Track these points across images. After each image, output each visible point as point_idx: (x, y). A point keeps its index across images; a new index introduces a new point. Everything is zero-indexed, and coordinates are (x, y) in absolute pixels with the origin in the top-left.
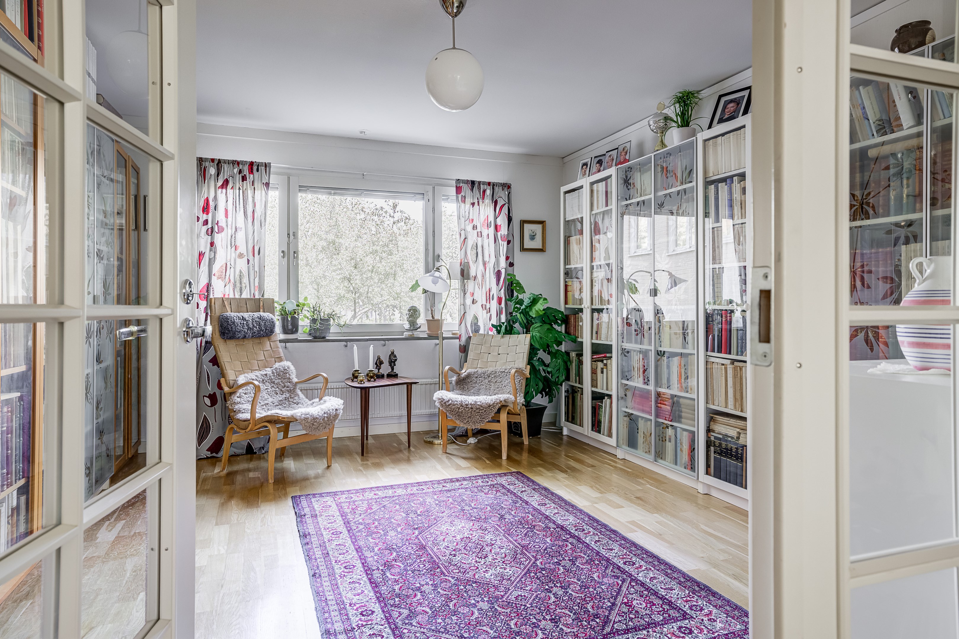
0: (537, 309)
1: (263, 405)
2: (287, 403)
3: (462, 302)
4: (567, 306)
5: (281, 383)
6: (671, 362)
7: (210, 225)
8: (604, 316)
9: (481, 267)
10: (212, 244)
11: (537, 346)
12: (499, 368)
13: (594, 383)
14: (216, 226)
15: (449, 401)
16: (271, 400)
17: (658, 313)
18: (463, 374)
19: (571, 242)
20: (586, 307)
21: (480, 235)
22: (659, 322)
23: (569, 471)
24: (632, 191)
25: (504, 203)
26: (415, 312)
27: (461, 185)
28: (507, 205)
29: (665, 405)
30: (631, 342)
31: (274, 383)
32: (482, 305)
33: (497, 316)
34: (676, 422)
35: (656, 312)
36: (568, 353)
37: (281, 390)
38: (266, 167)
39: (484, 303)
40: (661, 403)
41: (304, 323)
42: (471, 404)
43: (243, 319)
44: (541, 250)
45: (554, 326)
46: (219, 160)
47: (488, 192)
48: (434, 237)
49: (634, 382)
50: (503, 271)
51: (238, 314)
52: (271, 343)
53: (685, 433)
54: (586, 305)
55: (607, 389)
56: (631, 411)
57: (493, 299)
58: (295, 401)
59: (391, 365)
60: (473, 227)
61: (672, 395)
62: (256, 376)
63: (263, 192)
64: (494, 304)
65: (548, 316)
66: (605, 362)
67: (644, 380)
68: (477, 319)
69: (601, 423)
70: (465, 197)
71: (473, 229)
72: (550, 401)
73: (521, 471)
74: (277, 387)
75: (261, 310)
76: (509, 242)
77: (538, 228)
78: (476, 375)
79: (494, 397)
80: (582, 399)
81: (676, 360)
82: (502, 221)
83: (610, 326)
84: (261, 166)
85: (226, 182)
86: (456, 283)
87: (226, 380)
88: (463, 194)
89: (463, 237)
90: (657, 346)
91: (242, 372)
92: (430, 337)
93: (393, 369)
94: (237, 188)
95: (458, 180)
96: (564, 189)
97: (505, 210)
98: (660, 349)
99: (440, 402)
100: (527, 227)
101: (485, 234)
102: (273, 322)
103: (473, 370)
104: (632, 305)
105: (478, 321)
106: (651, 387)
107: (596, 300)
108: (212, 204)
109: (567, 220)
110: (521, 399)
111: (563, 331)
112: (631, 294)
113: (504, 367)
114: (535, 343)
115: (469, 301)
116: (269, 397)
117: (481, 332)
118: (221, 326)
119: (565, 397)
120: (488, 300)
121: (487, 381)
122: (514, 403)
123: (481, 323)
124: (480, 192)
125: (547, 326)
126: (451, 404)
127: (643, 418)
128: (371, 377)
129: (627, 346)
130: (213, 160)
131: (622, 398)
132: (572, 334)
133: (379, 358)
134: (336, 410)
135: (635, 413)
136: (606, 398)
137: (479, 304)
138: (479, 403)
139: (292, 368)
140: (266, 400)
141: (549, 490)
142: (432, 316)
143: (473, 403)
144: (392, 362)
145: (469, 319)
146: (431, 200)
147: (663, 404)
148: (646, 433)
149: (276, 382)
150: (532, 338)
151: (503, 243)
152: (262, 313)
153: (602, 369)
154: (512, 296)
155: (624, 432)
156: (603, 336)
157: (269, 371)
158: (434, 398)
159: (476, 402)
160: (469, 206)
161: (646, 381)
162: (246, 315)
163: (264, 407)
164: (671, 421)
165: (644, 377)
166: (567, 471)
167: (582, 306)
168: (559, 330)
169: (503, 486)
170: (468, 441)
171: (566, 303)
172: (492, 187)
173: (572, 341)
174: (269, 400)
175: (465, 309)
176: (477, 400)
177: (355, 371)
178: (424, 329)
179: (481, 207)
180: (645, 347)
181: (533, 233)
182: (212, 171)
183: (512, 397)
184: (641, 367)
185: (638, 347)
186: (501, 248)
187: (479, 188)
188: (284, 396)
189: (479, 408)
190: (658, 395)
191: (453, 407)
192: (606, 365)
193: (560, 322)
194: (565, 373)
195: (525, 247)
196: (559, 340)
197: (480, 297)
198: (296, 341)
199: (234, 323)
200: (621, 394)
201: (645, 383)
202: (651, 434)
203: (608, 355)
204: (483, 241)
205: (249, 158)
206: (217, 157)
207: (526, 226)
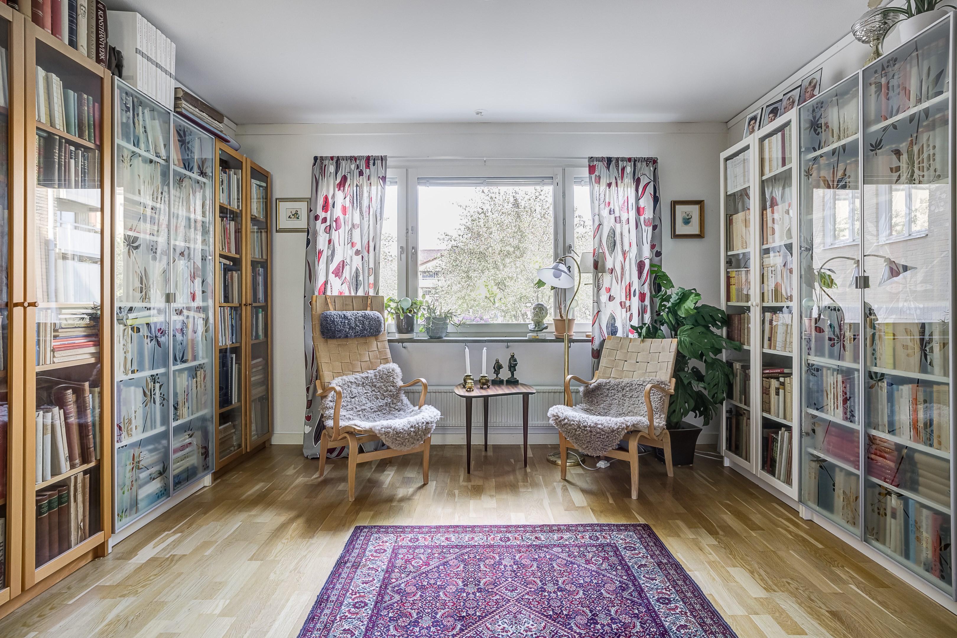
0: (686, 307)
1: (359, 411)
2: (387, 409)
3: (595, 299)
4: (729, 303)
5: (383, 387)
6: (896, 393)
7: (328, 223)
8: (782, 319)
9: (620, 257)
10: (330, 241)
11: (686, 353)
12: (636, 379)
13: (766, 407)
14: (334, 223)
15: (565, 419)
16: (369, 405)
17: (870, 314)
18: (593, 385)
19: (734, 221)
20: (754, 304)
21: (618, 220)
22: (873, 327)
23: (721, 533)
24: (823, 136)
25: (648, 181)
26: (540, 310)
27: (595, 163)
28: (652, 183)
29: (885, 458)
30: (822, 355)
31: (375, 386)
32: (621, 303)
33: (639, 316)
34: (905, 488)
35: (868, 312)
36: (730, 364)
37: (383, 395)
38: (382, 160)
39: (623, 299)
40: (876, 454)
41: (420, 321)
42: (590, 426)
43: (345, 317)
44: (700, 236)
45: (712, 328)
46: (338, 157)
47: (629, 170)
48: (564, 225)
49: (827, 414)
50: (647, 263)
51: (340, 312)
52: (378, 343)
53: (925, 512)
54: (754, 302)
55: (785, 418)
56: (822, 456)
57: (634, 296)
58: (397, 407)
59: (510, 370)
60: (610, 211)
61: (896, 444)
62: (356, 378)
63: (379, 187)
64: (635, 302)
65: (702, 316)
66: (782, 379)
67: (845, 413)
68: (614, 319)
69: (775, 462)
70: (599, 177)
71: (610, 214)
72: (706, 423)
73: (651, 523)
74: (379, 391)
75: (369, 308)
76: (655, 228)
77: (695, 210)
78: (608, 387)
79: (620, 420)
80: (748, 425)
81: (906, 390)
82: (646, 202)
83: (789, 331)
84: (377, 160)
85: (344, 178)
86: (588, 277)
87: (321, 383)
88: (597, 173)
89: (597, 223)
90: (868, 364)
91: (339, 374)
92: (559, 340)
93: (513, 374)
94: (355, 185)
95: (591, 159)
96: (724, 155)
97: (650, 189)
98: (875, 369)
99: (555, 420)
100: (679, 209)
101: (624, 218)
102: (379, 321)
103: (604, 380)
104: (827, 302)
105: (615, 321)
106: (859, 426)
107: (769, 296)
108: (330, 201)
109: (728, 193)
110: (660, 421)
111: (724, 335)
112: (824, 288)
113: (642, 379)
114: (683, 350)
115: (604, 298)
116: (368, 402)
117: (620, 334)
118: (321, 325)
119: (727, 418)
120: (628, 297)
121: (620, 394)
122: (651, 427)
123: (619, 324)
124: (618, 170)
125: (700, 329)
126: (566, 424)
127: (842, 469)
128: (484, 384)
129: (815, 360)
130: (332, 158)
131: (808, 434)
132: (736, 339)
133: (497, 362)
134: (427, 423)
135: (830, 459)
136: (783, 429)
137: (617, 301)
138: (599, 426)
139: (398, 370)
140: (364, 405)
141: (682, 569)
142: (561, 315)
143: (592, 425)
144: (512, 367)
145: (604, 319)
146: (560, 184)
147: (881, 456)
148: (847, 492)
149: (378, 385)
150: (680, 343)
151: (646, 228)
152: (368, 312)
153: (777, 390)
154: (659, 290)
155: (811, 484)
156: (779, 344)
157: (371, 373)
158: (549, 414)
159: (596, 424)
160: (605, 187)
161: (848, 416)
162: (349, 314)
163: (361, 413)
164: (897, 486)
165: (845, 409)
166: (717, 533)
167: (749, 304)
168: (719, 334)
169: (616, 550)
170: (598, 465)
171: (728, 299)
172: (633, 163)
173: (735, 349)
174: (367, 405)
175: (599, 307)
176: (598, 422)
177: (467, 376)
178: (551, 332)
179: (619, 189)
180: (847, 364)
181: (688, 215)
182: (332, 169)
183: (645, 420)
184: (840, 394)
185: (834, 363)
186: (645, 234)
187: (617, 166)
188: (385, 401)
189: (600, 433)
190: (871, 440)
191: (570, 427)
192: (783, 384)
193: (719, 324)
194: (725, 388)
195: (677, 233)
196: (717, 347)
197: (619, 292)
198: (411, 341)
199: (333, 321)
200: (807, 427)
201: (847, 418)
202: (857, 498)
203: (786, 371)
204: (622, 227)
205: (365, 153)
206: (336, 154)
207: (678, 207)
